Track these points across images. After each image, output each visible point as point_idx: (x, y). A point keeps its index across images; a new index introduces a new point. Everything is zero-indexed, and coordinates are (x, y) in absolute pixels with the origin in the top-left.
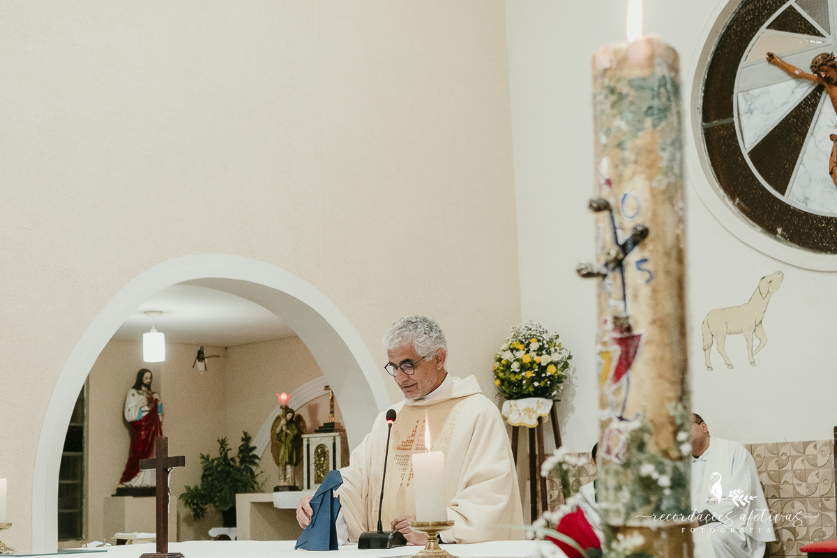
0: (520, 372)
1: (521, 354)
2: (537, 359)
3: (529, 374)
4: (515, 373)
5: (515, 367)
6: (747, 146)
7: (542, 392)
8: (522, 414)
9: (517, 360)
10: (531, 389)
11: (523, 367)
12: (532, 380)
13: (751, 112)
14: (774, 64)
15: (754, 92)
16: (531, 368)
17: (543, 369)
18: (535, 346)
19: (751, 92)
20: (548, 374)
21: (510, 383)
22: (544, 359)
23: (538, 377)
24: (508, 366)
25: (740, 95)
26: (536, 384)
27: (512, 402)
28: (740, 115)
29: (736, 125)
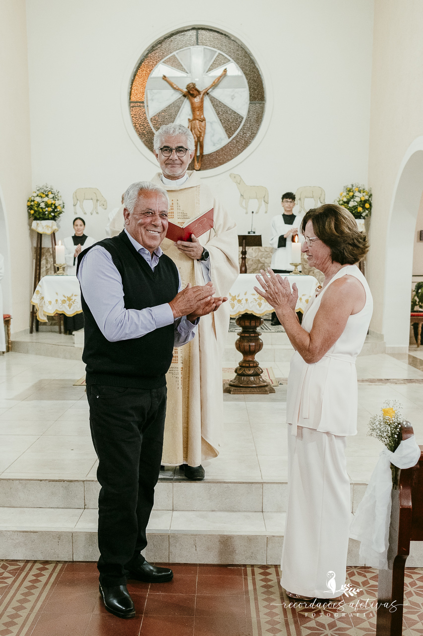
0: (45, 208)
1: (46, 199)
2: (53, 202)
3: (50, 209)
4: (42, 208)
5: (43, 205)
6: (150, 116)
7: (54, 218)
8: (44, 228)
9: (43, 202)
10: (50, 216)
11: (47, 205)
12: (50, 212)
13: (152, 100)
14: (165, 80)
15: (155, 91)
16: (51, 207)
17: (56, 207)
18: (51, 196)
19: (153, 91)
20: (58, 210)
21: (39, 213)
22: (57, 203)
23: (53, 211)
24: (39, 205)
25: (148, 91)
26: (53, 214)
27: (38, 222)
28: (147, 101)
29: (145, 104)
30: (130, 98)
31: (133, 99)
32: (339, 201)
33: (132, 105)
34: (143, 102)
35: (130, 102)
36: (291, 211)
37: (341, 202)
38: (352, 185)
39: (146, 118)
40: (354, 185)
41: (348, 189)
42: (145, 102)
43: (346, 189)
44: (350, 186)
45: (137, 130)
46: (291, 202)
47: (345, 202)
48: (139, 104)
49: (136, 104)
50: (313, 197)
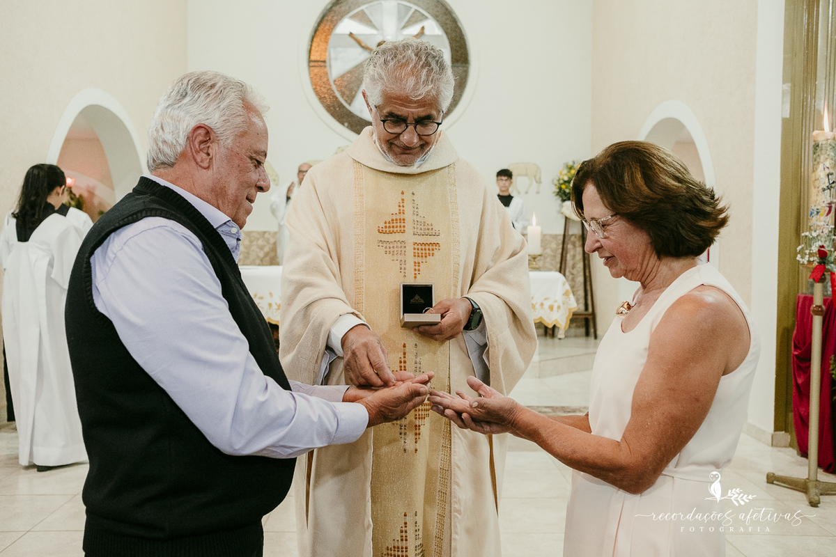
6: (333, 77)
13: (336, 59)
14: (352, 37)
15: (340, 49)
19: (337, 49)
25: (331, 49)
28: (330, 60)
29: (327, 64)
30: (309, 57)
31: (313, 58)
32: (559, 180)
33: (312, 64)
34: (324, 62)
35: (310, 61)
36: (508, 190)
37: (561, 182)
38: (574, 162)
39: (328, 80)
40: (576, 162)
41: (569, 166)
42: (328, 62)
43: (567, 166)
44: (571, 164)
45: (317, 93)
46: (506, 180)
47: (565, 182)
48: (320, 63)
49: (317, 64)
50: (527, 175)
